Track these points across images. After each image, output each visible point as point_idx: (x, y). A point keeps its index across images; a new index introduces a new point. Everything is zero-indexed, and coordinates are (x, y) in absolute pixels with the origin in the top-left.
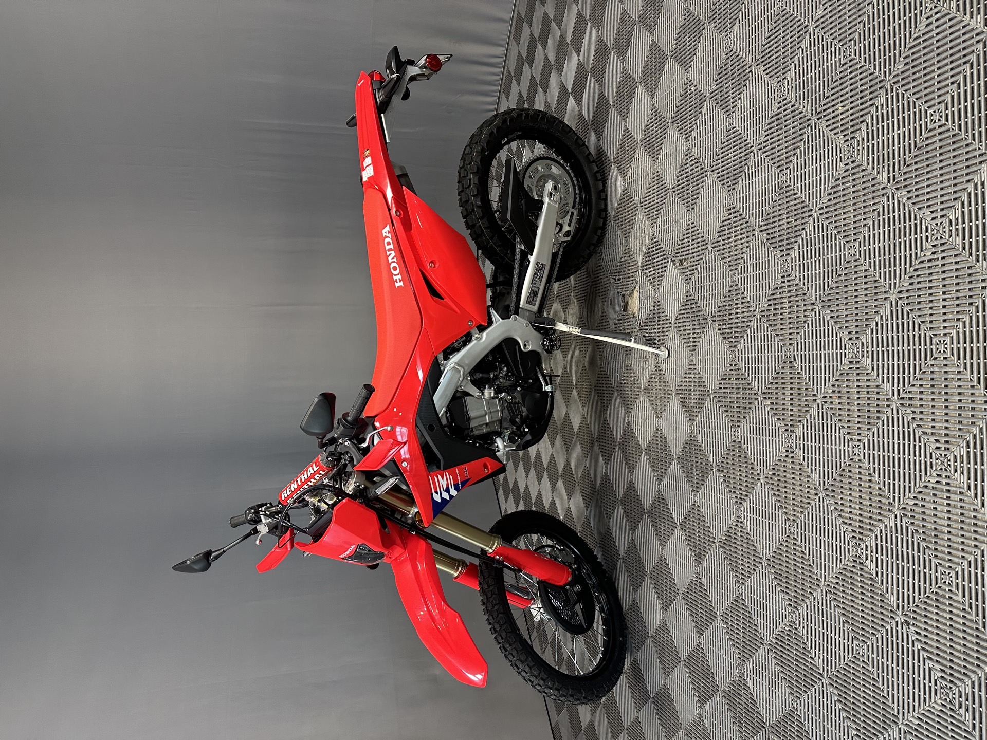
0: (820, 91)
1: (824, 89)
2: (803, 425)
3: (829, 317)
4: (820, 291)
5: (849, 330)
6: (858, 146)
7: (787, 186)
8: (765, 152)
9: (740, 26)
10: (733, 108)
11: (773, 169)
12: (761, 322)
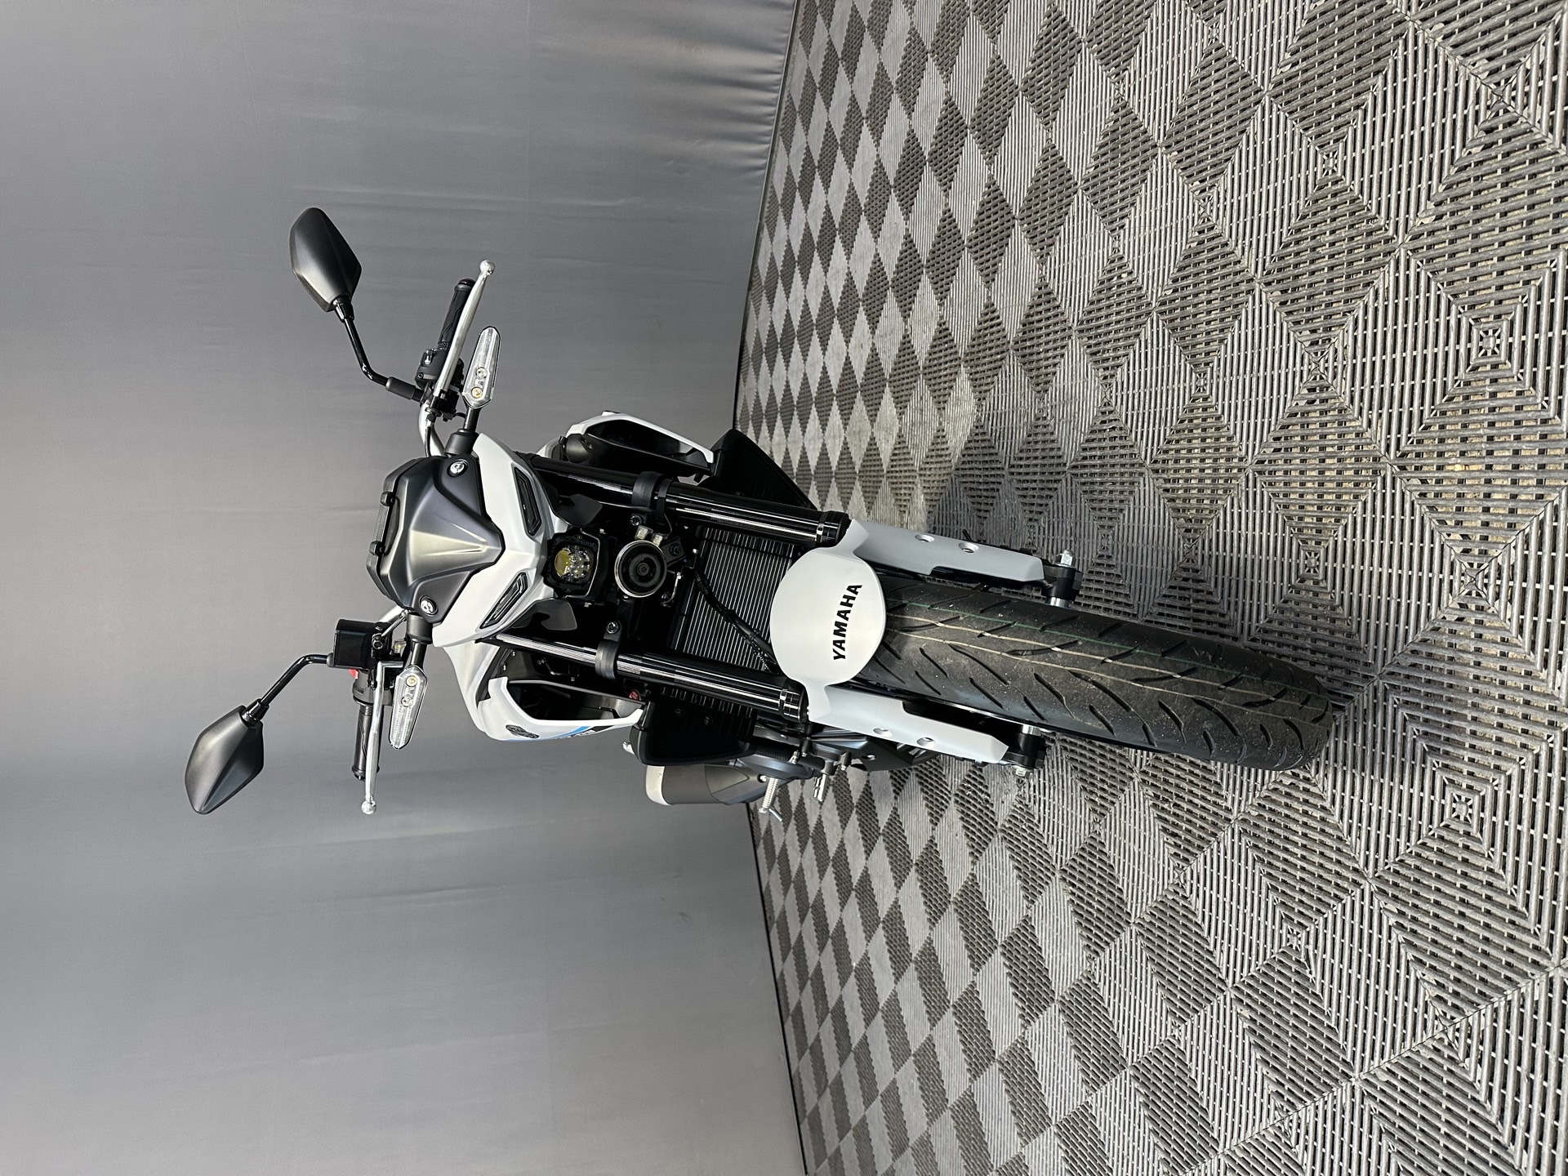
0: (1412, 405)
1: (1422, 405)
2: (1317, 1107)
3: (1392, 921)
4: (1377, 851)
5: (1438, 979)
6: (1499, 577)
7: (1316, 583)
8: (1270, 484)
9: (1233, 180)
10: (1207, 354)
11: (1287, 531)
12: (1240, 840)
